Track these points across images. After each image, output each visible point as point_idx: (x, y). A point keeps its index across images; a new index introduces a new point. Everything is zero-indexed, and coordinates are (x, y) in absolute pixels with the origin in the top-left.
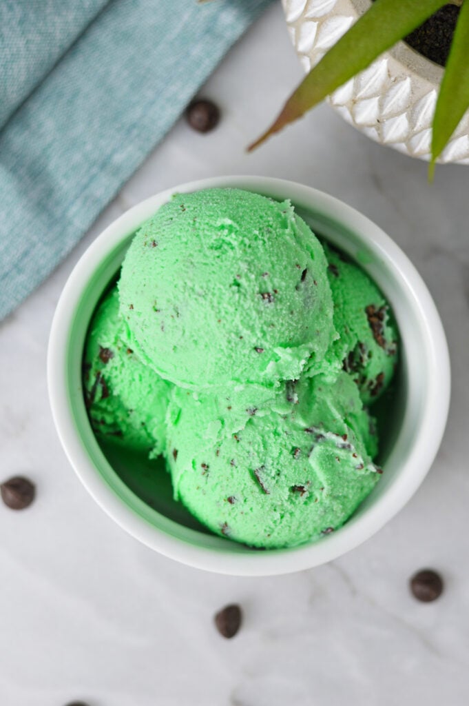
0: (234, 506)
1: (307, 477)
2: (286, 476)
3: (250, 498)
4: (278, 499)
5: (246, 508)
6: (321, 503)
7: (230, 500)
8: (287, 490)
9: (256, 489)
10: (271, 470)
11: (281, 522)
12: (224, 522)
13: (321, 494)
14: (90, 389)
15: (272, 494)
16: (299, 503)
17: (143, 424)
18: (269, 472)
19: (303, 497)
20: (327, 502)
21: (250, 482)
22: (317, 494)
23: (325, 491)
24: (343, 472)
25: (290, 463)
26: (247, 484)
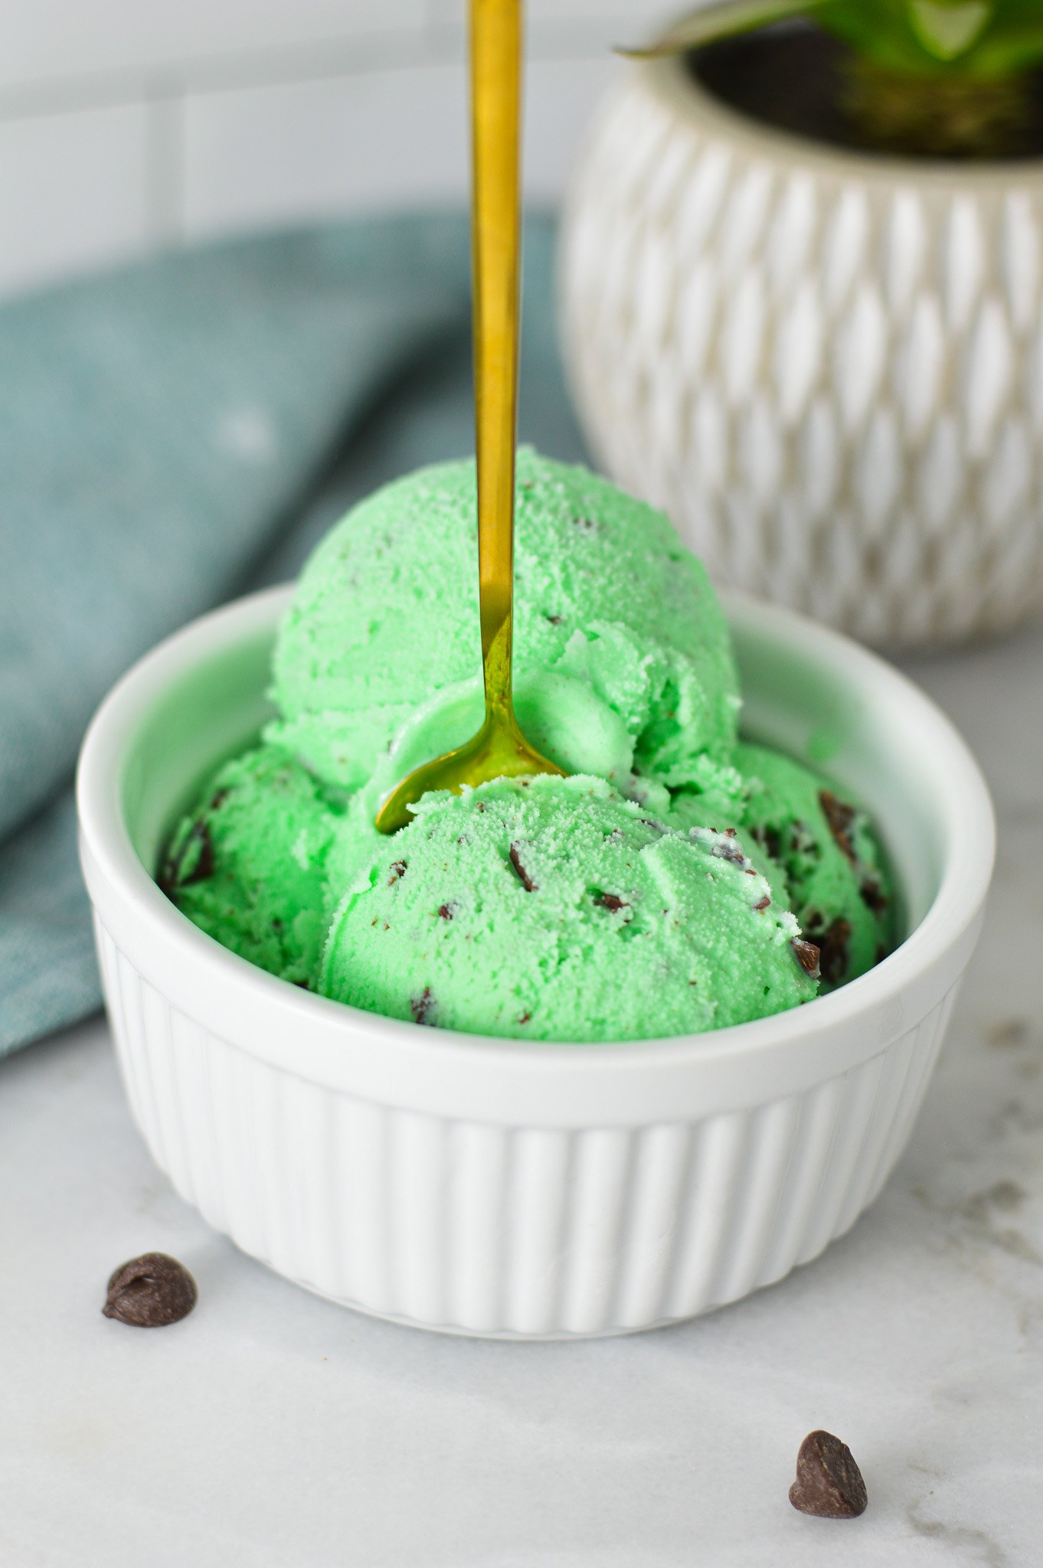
0: (452, 923)
1: (631, 882)
2: (581, 864)
3: (491, 898)
4: (557, 901)
5: (481, 924)
6: (660, 946)
7: (444, 912)
8: (580, 888)
9: (509, 878)
10: (548, 845)
11: (558, 972)
12: (423, 987)
13: (661, 922)
14: (174, 852)
15: (543, 887)
16: (607, 929)
17: (277, 923)
18: (543, 846)
19: (616, 914)
20: (674, 943)
21: (498, 867)
22: (650, 921)
23: (670, 914)
24: (721, 905)
25: (596, 845)
26: (490, 868)
